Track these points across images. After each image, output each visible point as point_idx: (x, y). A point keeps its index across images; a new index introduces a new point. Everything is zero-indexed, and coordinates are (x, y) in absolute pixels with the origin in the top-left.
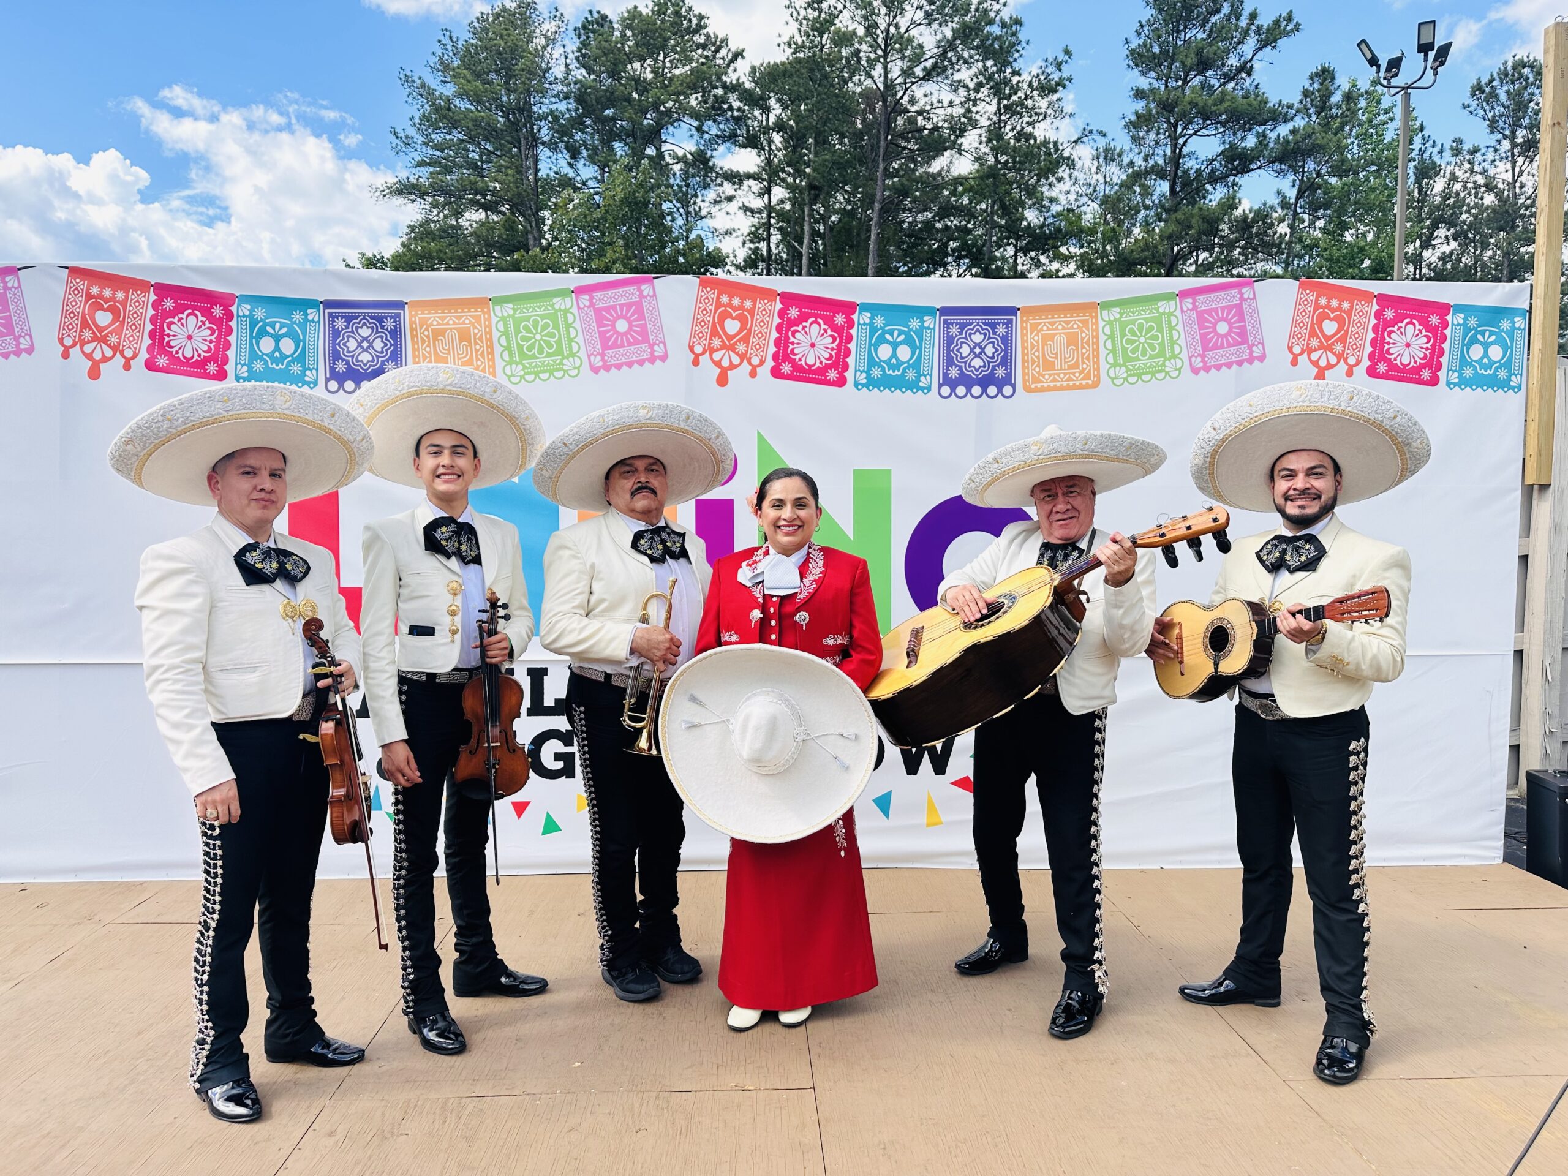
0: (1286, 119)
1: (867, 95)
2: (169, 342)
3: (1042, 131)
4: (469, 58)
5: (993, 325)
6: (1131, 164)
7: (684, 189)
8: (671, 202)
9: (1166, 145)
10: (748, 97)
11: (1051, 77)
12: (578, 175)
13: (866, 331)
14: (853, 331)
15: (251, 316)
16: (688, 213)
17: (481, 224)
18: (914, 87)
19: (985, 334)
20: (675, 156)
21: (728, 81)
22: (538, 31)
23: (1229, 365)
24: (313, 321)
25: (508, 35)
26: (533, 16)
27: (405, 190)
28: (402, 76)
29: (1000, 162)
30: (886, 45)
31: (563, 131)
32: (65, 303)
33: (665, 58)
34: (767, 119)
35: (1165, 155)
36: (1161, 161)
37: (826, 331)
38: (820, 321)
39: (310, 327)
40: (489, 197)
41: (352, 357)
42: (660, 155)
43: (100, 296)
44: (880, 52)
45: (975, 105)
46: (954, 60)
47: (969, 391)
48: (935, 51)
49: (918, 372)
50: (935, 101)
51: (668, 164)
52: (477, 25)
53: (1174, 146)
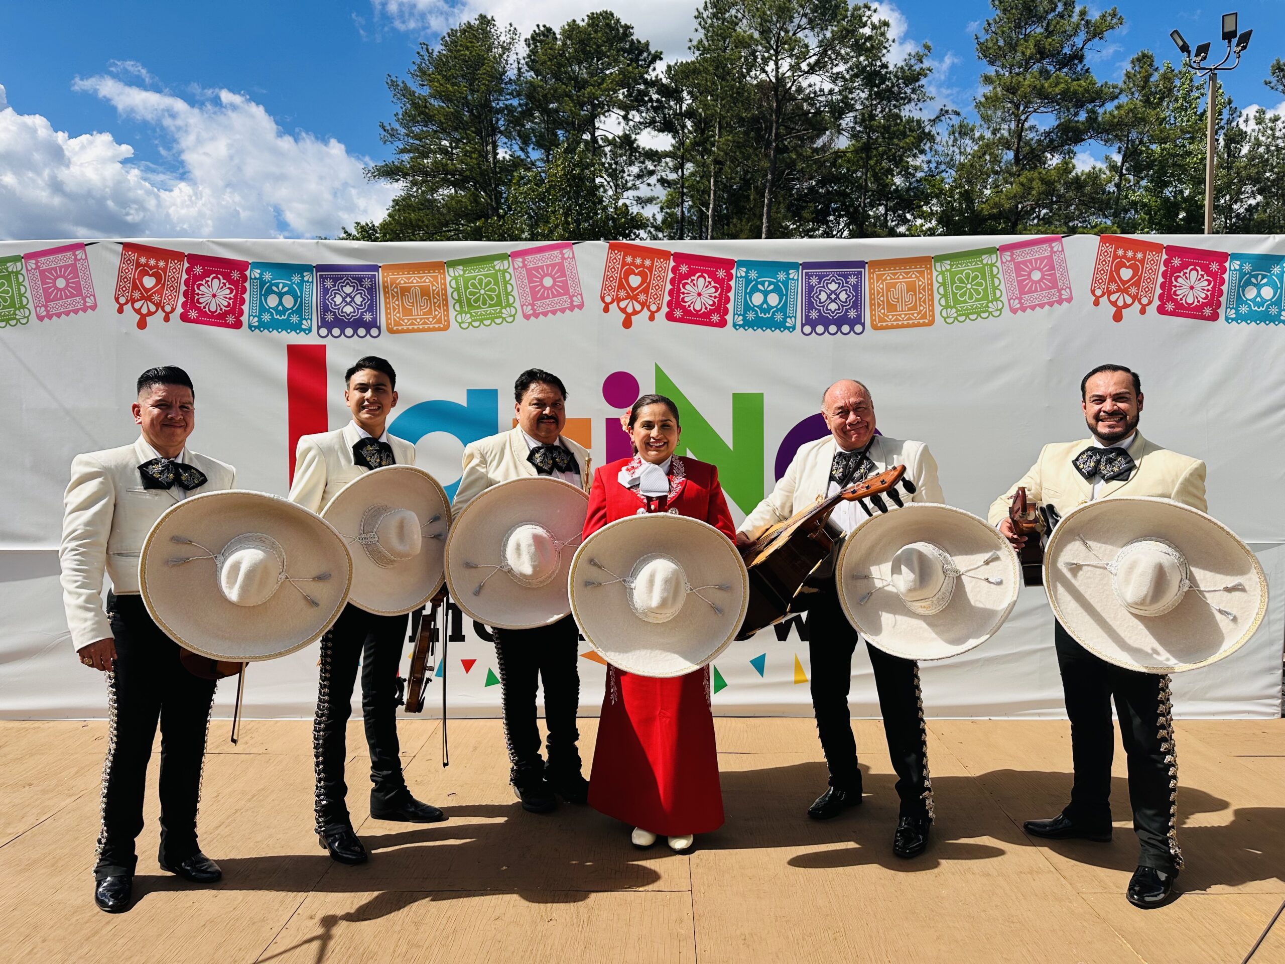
0: (1114, 97)
1: (761, 85)
2: (198, 299)
3: (908, 112)
4: (440, 64)
5: (846, 276)
6: (982, 138)
7: (614, 166)
8: (602, 177)
9: (1011, 121)
10: (664, 91)
11: (914, 68)
12: (528, 157)
13: (743, 282)
14: (732, 283)
15: (260, 278)
16: (617, 186)
17: (451, 197)
18: (800, 79)
19: (839, 284)
20: (605, 139)
21: (649, 78)
22: (496, 43)
23: (1042, 306)
24: (308, 281)
25: (473, 47)
26: (493, 30)
27: (391, 172)
28: (389, 81)
29: (871, 138)
30: (777, 47)
31: (516, 120)
32: (120, 270)
33: (598, 61)
34: (681, 108)
35: (1010, 130)
36: (1006, 134)
37: (710, 283)
38: (705, 275)
39: (306, 287)
40: (457, 177)
41: (338, 309)
42: (594, 139)
43: (147, 265)
44: (772, 52)
45: (851, 92)
46: (833, 56)
47: (826, 329)
48: (817, 49)
49: (785, 314)
50: (817, 90)
51: (600, 146)
52: (447, 39)
53: (1019, 121)
